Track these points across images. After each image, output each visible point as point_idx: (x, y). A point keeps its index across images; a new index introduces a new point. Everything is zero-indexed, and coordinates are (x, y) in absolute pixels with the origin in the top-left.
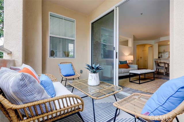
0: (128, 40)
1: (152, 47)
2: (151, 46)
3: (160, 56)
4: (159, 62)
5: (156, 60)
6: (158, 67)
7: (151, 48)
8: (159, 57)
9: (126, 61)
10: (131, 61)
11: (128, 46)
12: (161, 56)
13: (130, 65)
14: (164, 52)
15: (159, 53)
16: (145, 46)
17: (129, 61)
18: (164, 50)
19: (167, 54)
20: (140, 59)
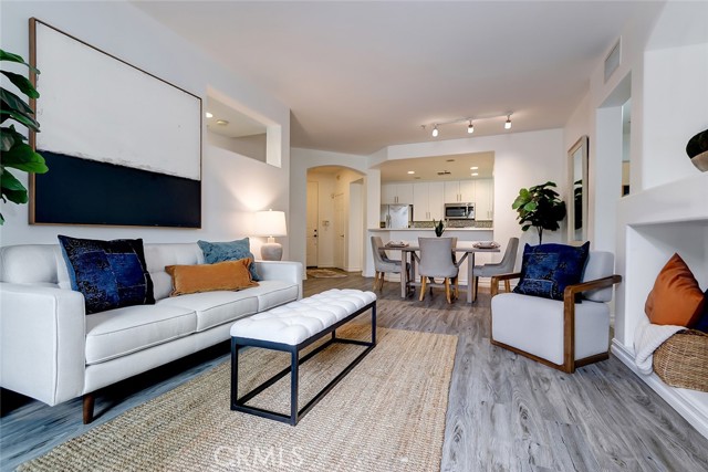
0: (265, 134)
1: (361, 181)
2: (360, 177)
3: (385, 220)
4: (384, 244)
5: (373, 235)
6: (384, 266)
7: (358, 185)
8: (383, 225)
9: (246, 242)
10: (278, 239)
11: (264, 160)
12: (389, 218)
13: (268, 265)
14: (397, 205)
15: (384, 207)
16: (338, 177)
17: (265, 238)
18: (397, 199)
19: (404, 213)
20: (321, 230)
